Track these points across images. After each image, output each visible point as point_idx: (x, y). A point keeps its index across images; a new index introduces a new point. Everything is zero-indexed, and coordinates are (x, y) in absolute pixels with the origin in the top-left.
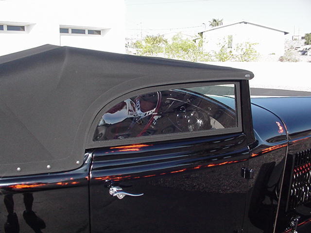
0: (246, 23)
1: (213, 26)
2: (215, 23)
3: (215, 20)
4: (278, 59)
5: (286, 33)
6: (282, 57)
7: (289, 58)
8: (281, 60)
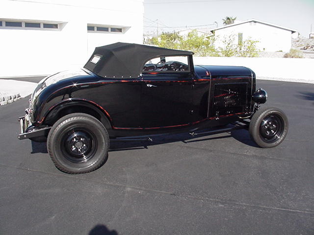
0: (256, 22)
1: (227, 24)
2: (229, 21)
3: (228, 19)
4: (283, 56)
5: (293, 32)
6: (286, 54)
7: (293, 55)
8: (286, 56)
